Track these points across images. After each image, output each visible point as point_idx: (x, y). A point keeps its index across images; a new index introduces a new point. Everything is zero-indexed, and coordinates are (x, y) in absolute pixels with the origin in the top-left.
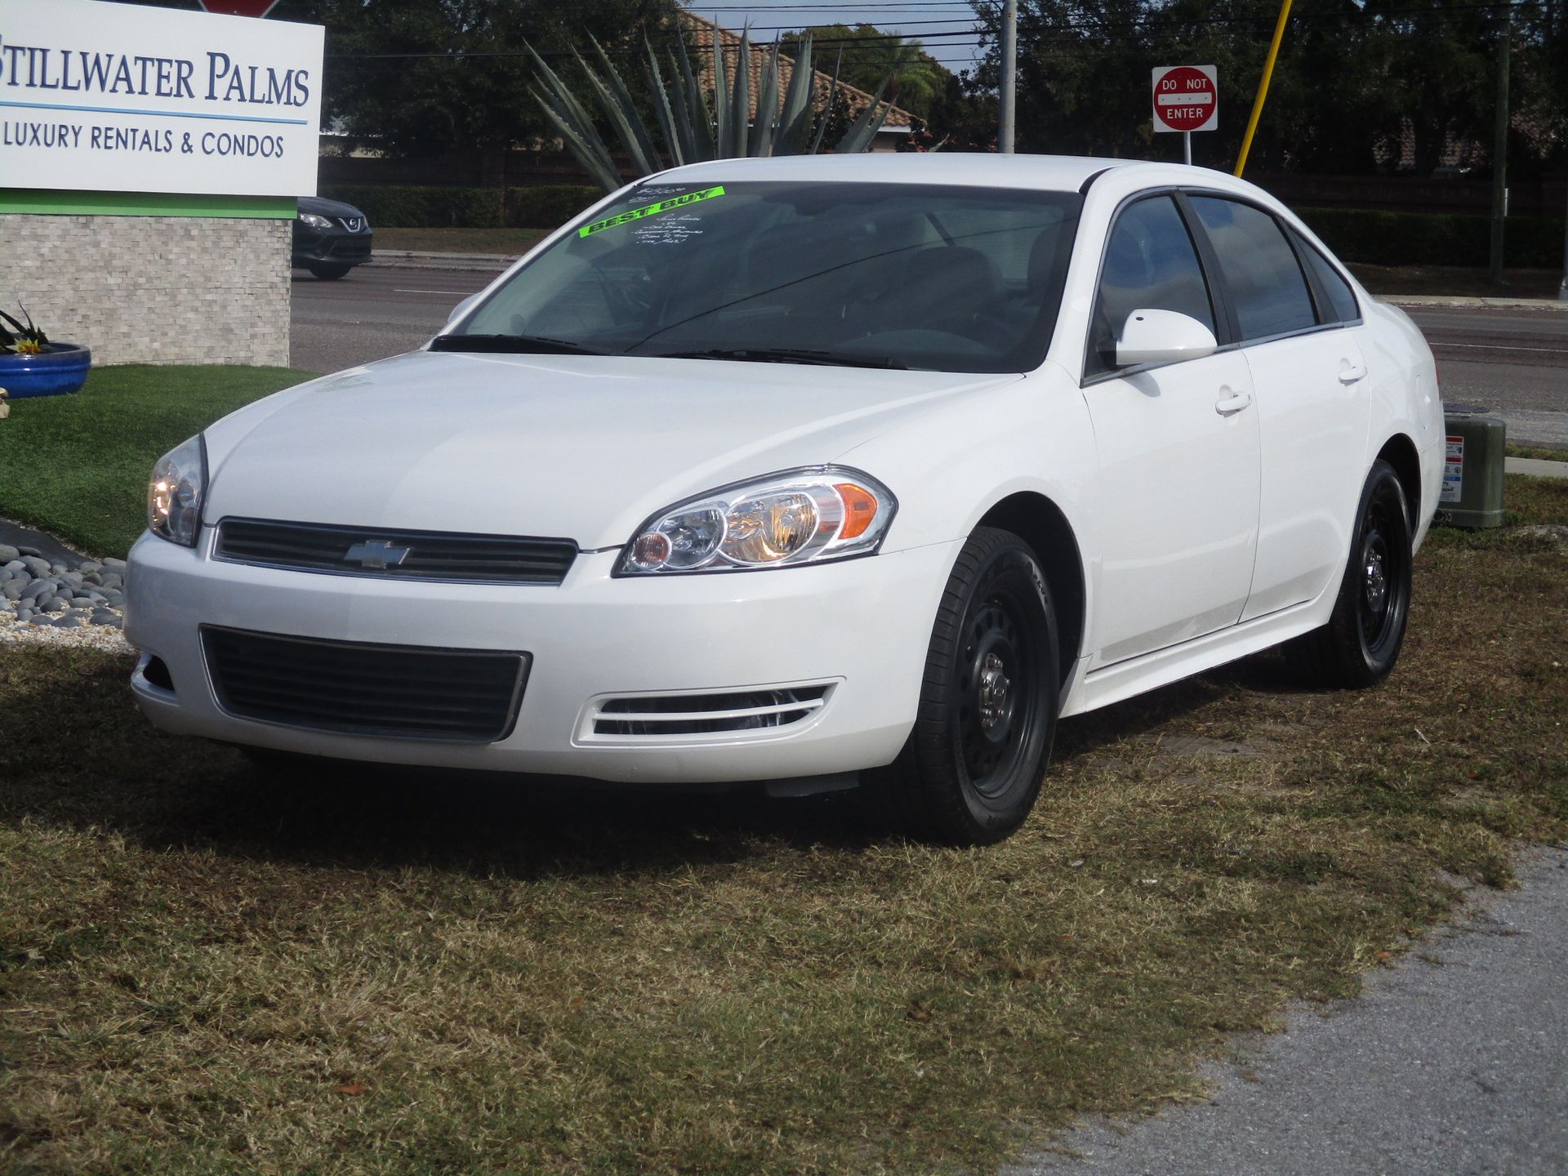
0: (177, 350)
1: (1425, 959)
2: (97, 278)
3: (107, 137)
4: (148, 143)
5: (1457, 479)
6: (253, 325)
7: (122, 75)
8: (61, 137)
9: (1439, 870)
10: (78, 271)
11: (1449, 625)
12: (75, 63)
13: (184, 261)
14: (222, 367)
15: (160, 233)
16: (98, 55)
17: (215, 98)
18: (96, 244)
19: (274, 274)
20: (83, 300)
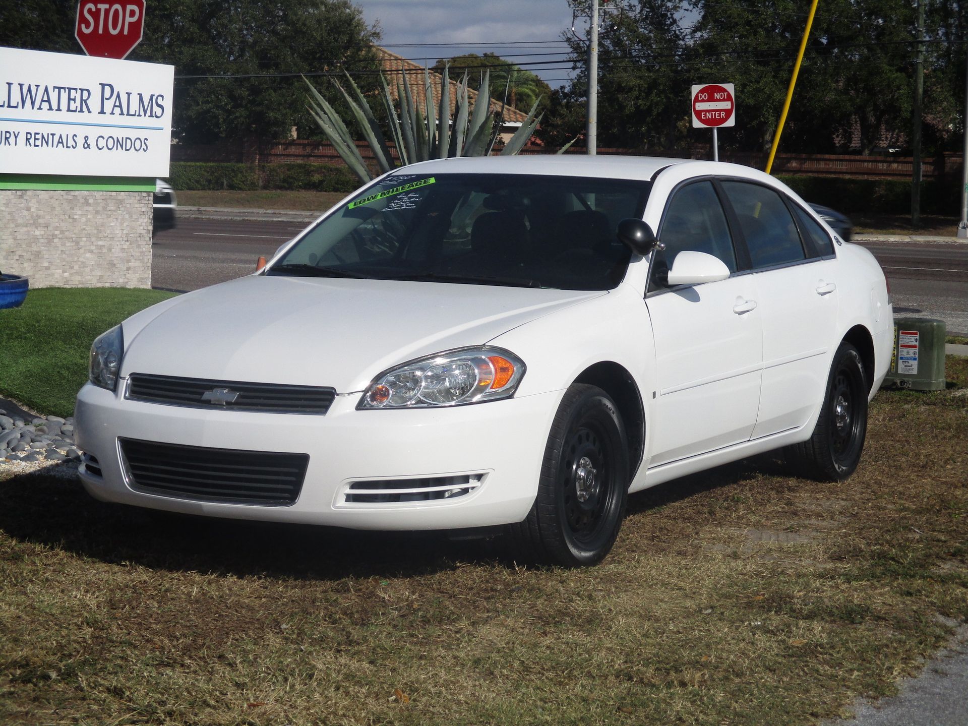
0: (79, 278)
1: (936, 671)
2: (28, 231)
3: (36, 139)
4: (62, 143)
5: (915, 359)
6: (128, 261)
7: (45, 98)
8: (6, 139)
9: (937, 614)
10: (17, 226)
11: (917, 455)
12: (15, 90)
13: (84, 220)
14: (109, 288)
15: (69, 201)
16: (30, 85)
17: (105, 113)
18: (28, 209)
19: (141, 228)
20: (19, 245)
